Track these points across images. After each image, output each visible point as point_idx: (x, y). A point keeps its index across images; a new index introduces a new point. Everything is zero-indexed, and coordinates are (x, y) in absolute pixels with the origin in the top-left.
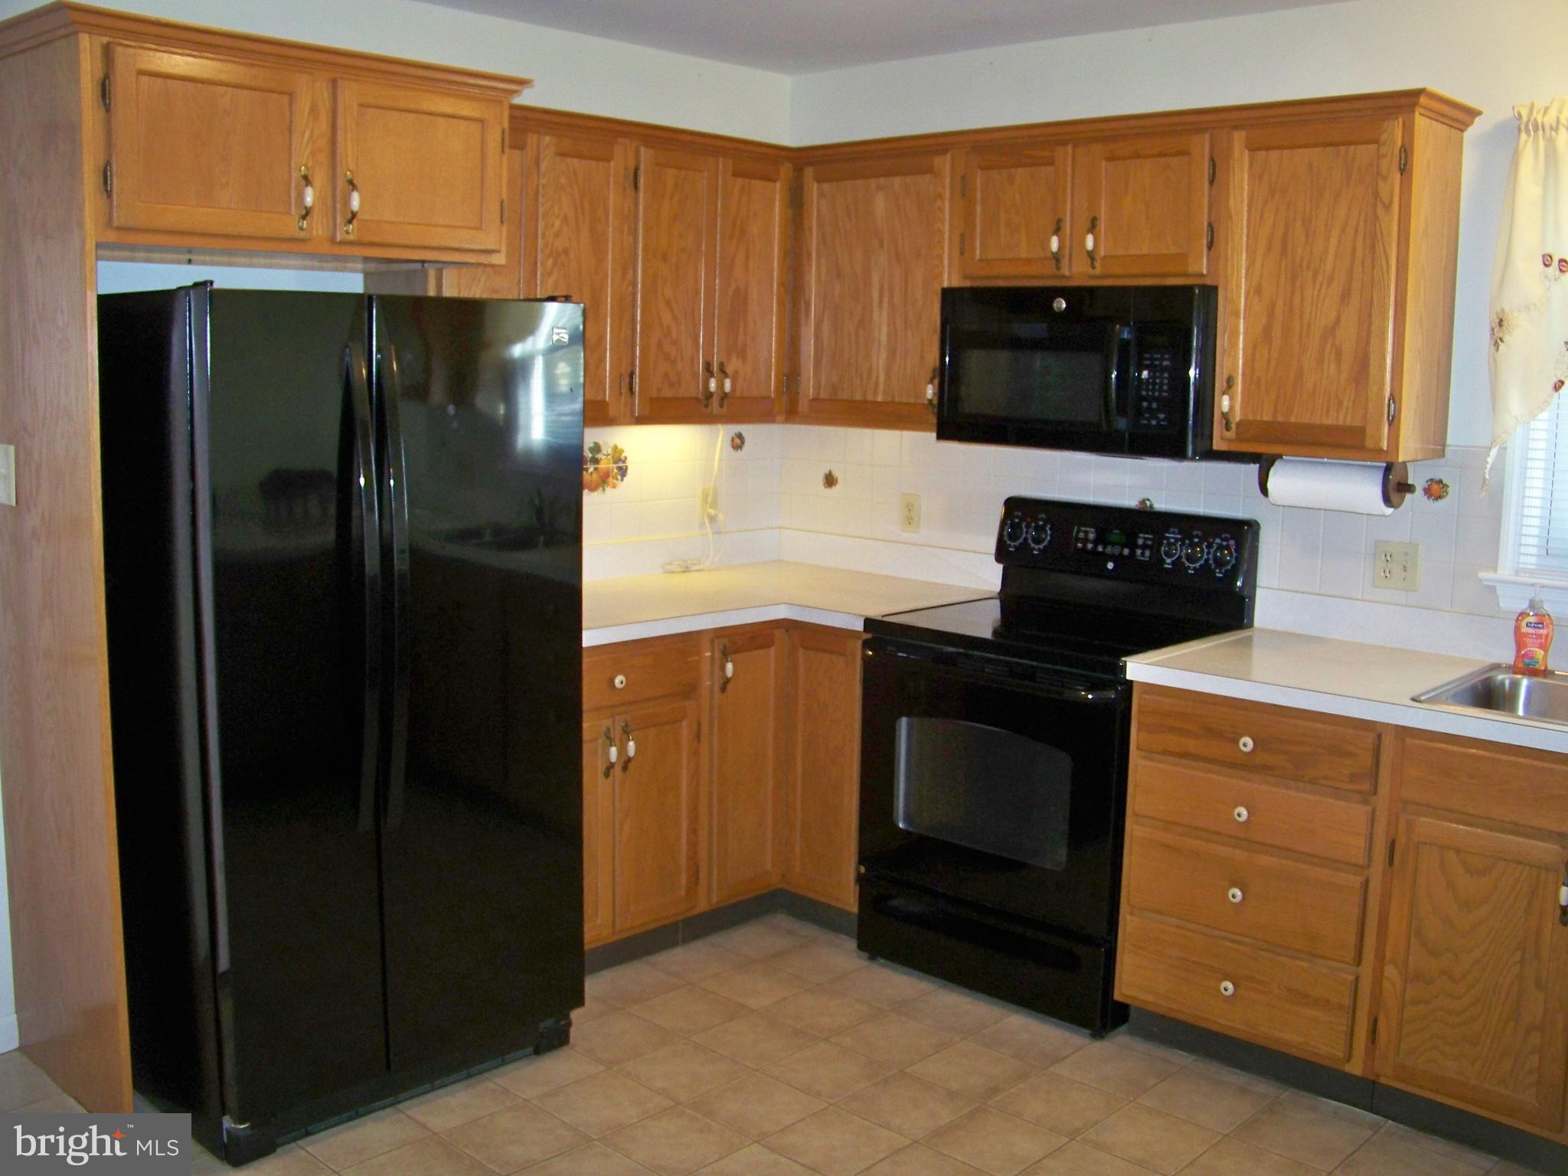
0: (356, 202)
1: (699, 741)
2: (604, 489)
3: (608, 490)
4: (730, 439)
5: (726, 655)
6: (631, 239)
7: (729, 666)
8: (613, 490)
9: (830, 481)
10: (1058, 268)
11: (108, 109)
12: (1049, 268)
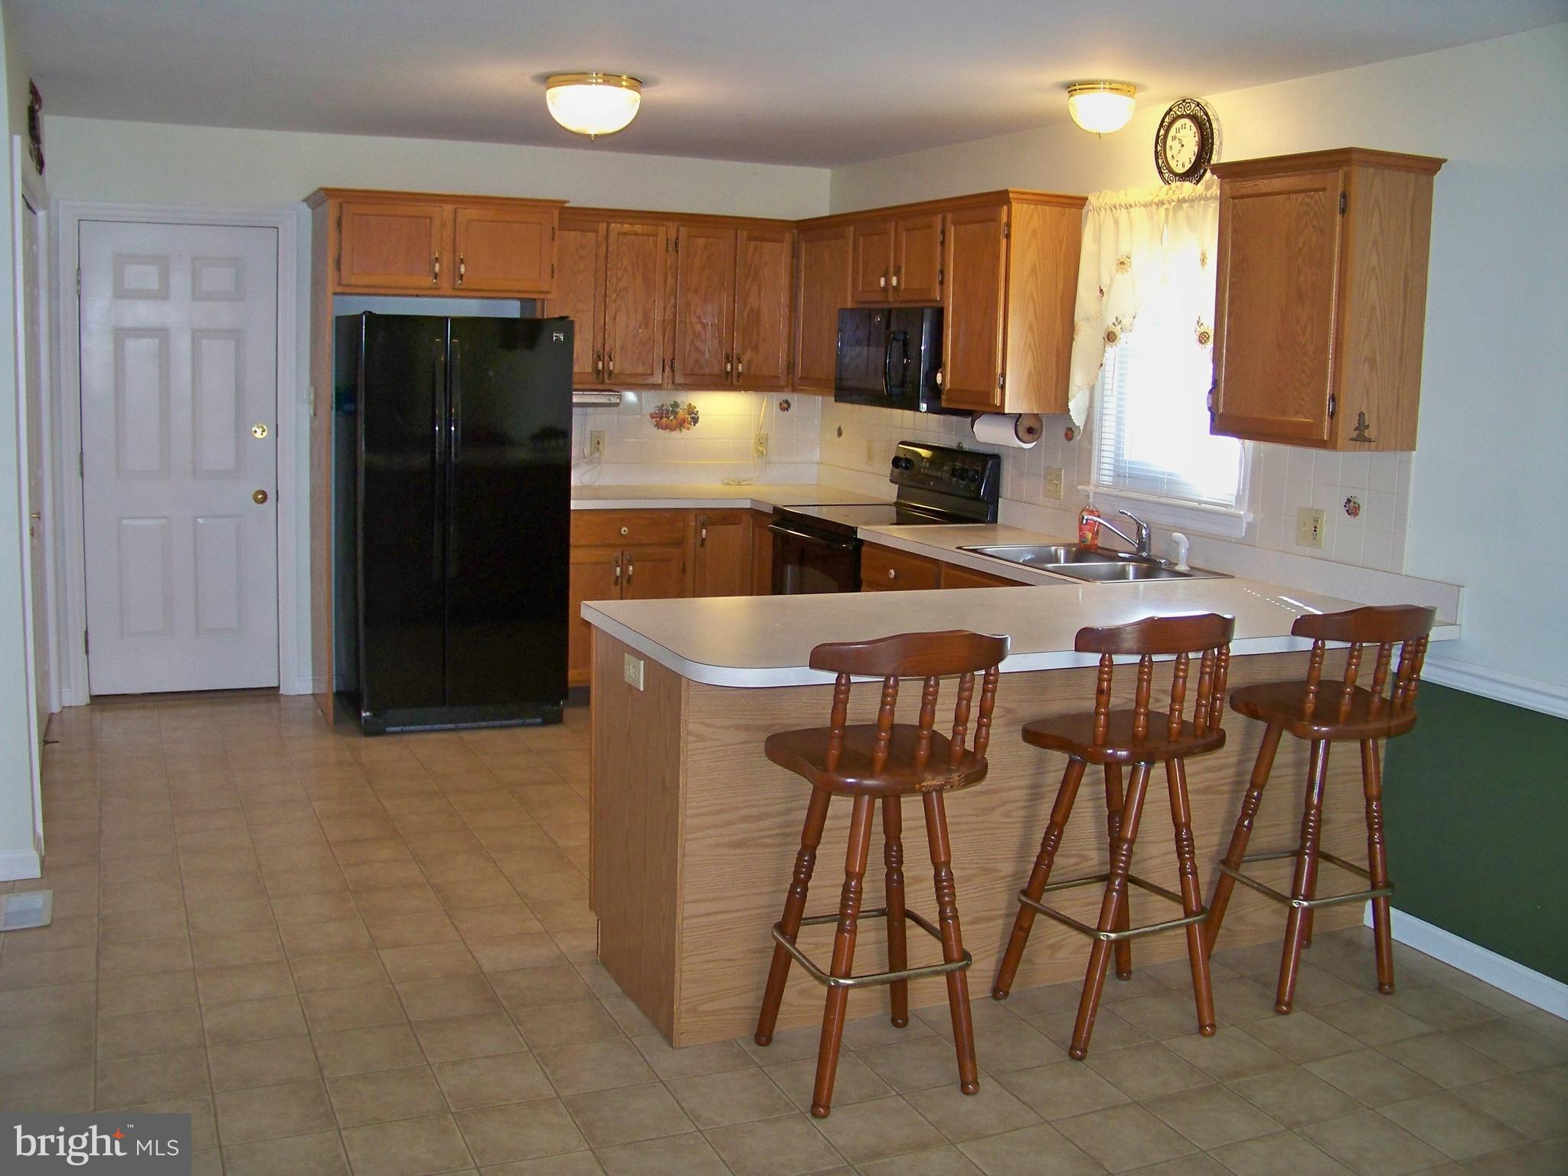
0: (463, 269)
1: (684, 573)
2: (681, 430)
3: (684, 431)
4: (779, 403)
5: (703, 526)
6: (673, 280)
7: (704, 531)
8: (688, 431)
9: (840, 433)
10: (887, 297)
11: (340, 231)
12: (880, 297)
